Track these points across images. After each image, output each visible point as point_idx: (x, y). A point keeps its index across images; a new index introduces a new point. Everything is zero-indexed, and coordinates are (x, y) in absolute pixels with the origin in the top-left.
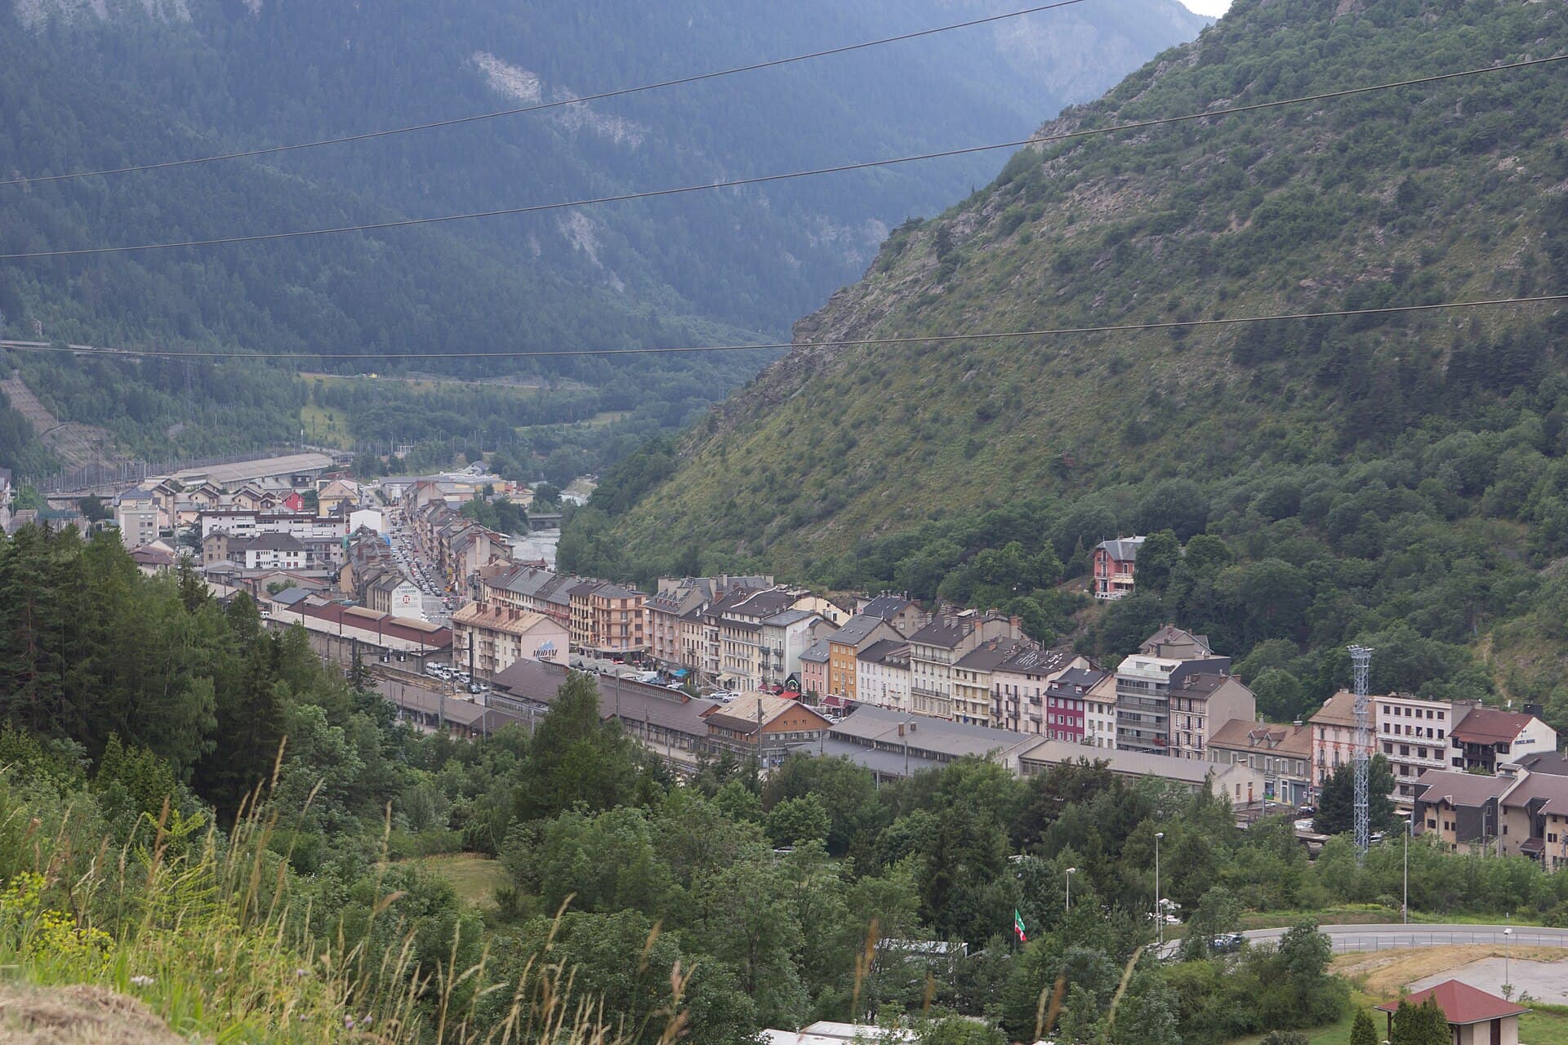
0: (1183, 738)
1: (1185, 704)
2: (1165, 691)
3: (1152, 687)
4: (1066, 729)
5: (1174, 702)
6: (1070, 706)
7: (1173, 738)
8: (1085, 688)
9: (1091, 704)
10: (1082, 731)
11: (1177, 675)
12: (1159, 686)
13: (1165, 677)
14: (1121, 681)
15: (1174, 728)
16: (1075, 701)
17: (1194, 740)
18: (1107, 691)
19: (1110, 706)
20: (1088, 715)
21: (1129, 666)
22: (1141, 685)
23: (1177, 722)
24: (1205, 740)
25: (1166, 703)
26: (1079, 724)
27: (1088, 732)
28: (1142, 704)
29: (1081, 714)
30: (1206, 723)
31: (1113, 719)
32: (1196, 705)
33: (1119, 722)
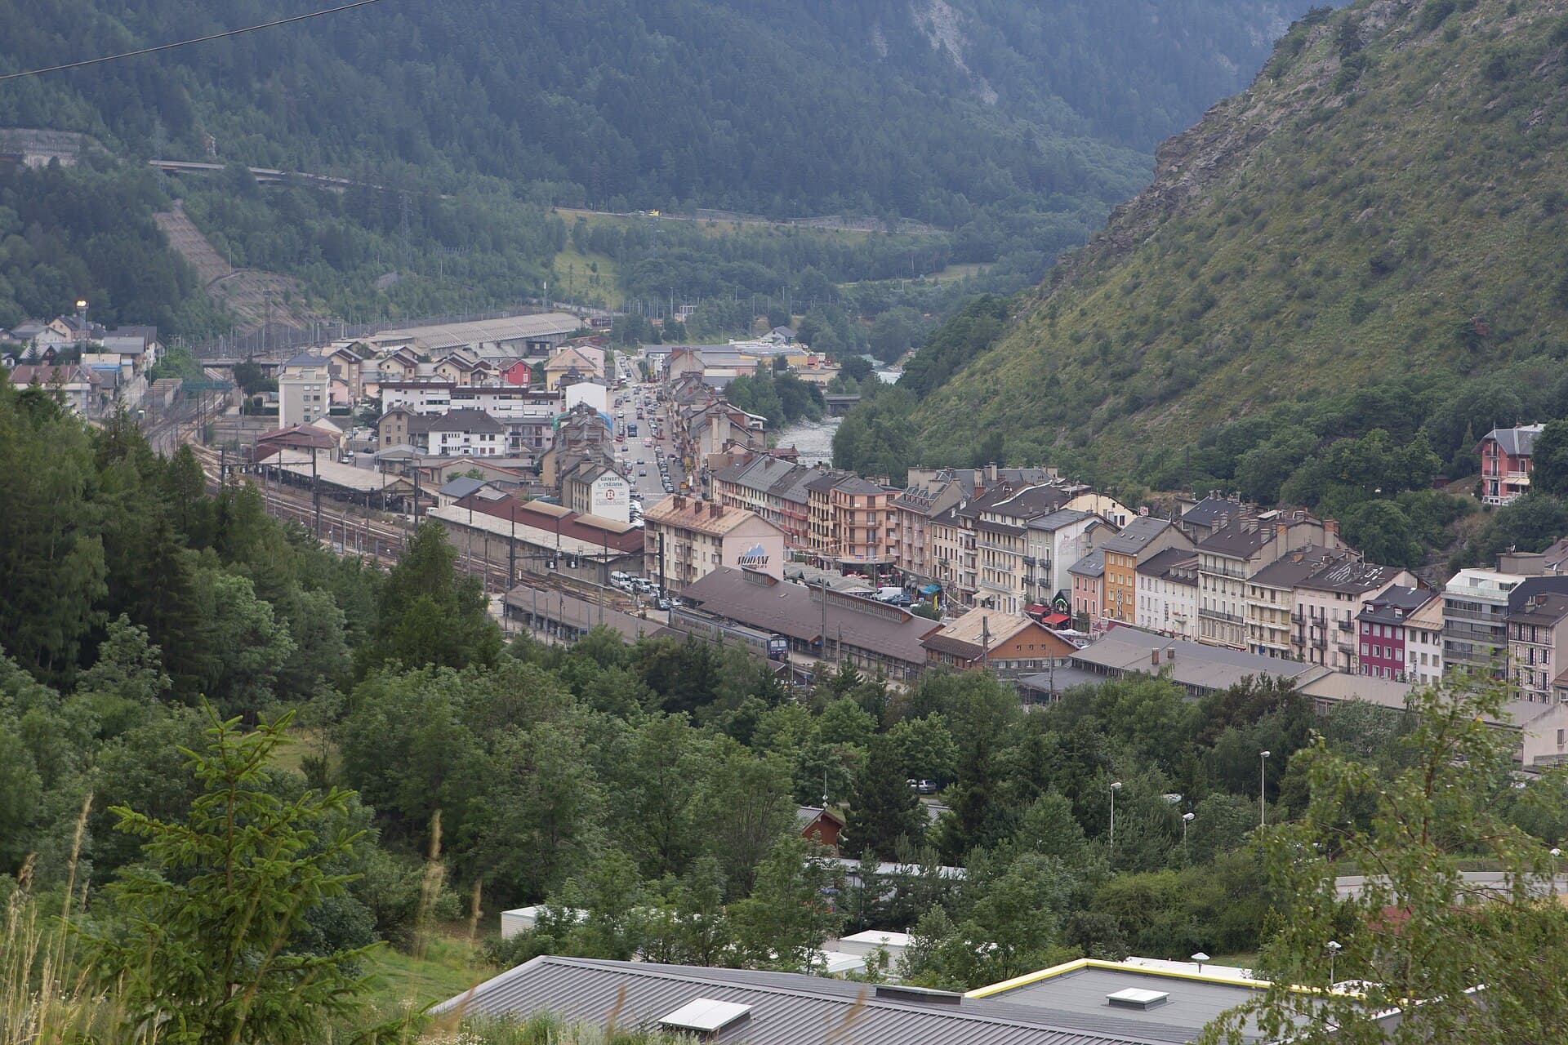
0: (1524, 677)
1: (1526, 632)
2: (1502, 615)
3: (1487, 610)
4: (1382, 663)
5: (1513, 630)
6: (1388, 633)
7: (1512, 675)
8: (1407, 611)
9: (1413, 631)
10: (1402, 665)
11: (1518, 596)
12: (1495, 608)
13: (1503, 598)
14: (1449, 602)
15: (1513, 662)
16: (1394, 627)
17: (1539, 679)
18: (1432, 615)
19: (1435, 636)
20: (1409, 646)
21: (1460, 584)
22: (1474, 607)
23: (1518, 652)
24: (1551, 678)
25: (1504, 630)
26: (1398, 656)
27: (1409, 667)
28: (1474, 632)
29: (1401, 644)
30: (1552, 657)
31: (1439, 651)
32: (1541, 634)
33: (1446, 654)
